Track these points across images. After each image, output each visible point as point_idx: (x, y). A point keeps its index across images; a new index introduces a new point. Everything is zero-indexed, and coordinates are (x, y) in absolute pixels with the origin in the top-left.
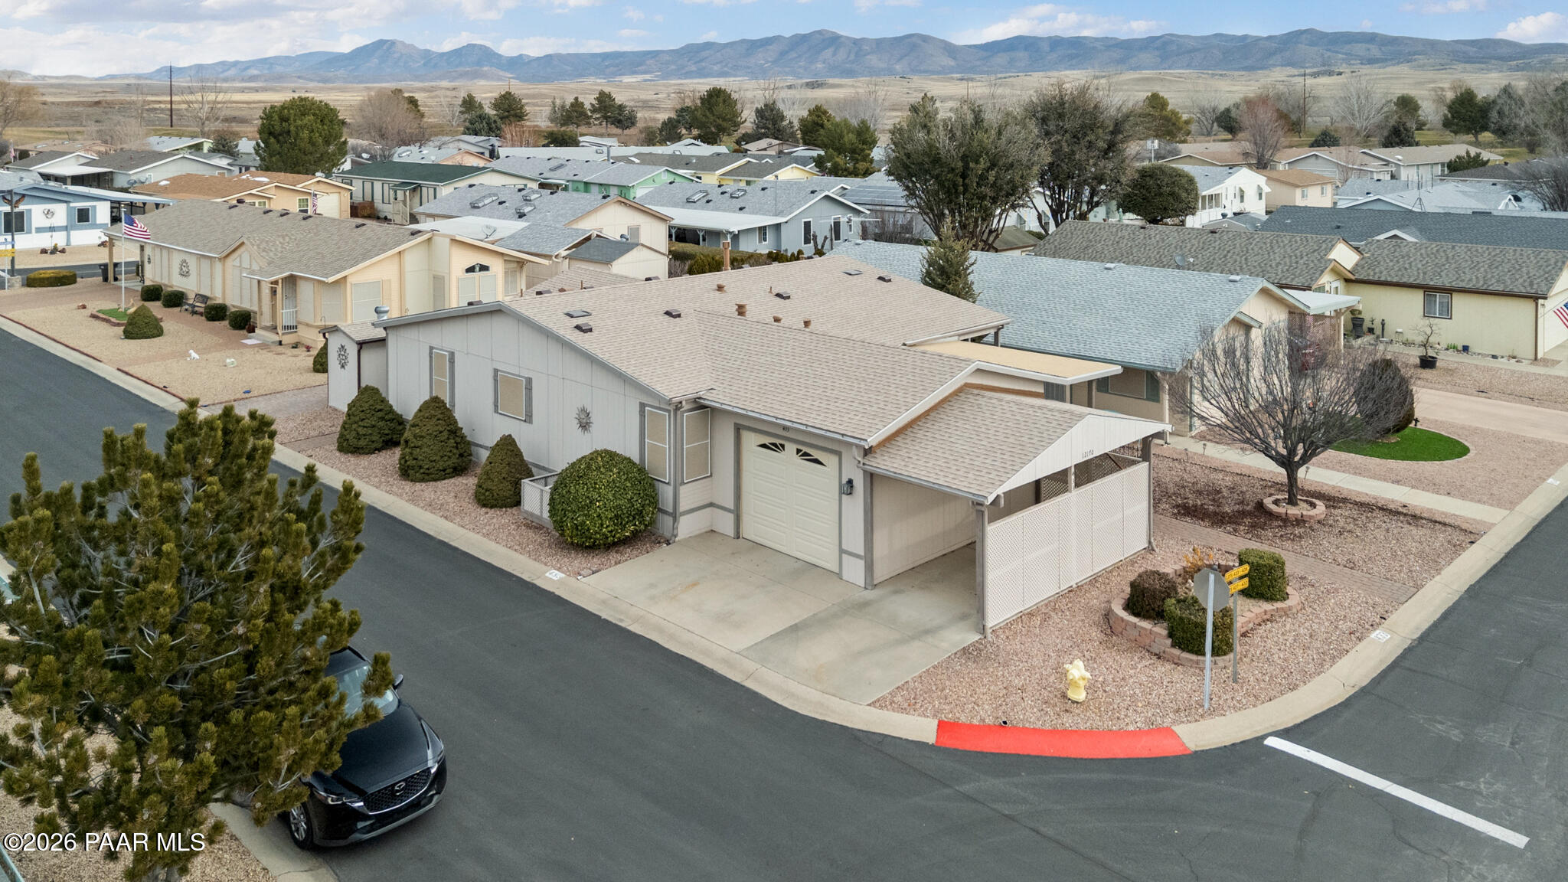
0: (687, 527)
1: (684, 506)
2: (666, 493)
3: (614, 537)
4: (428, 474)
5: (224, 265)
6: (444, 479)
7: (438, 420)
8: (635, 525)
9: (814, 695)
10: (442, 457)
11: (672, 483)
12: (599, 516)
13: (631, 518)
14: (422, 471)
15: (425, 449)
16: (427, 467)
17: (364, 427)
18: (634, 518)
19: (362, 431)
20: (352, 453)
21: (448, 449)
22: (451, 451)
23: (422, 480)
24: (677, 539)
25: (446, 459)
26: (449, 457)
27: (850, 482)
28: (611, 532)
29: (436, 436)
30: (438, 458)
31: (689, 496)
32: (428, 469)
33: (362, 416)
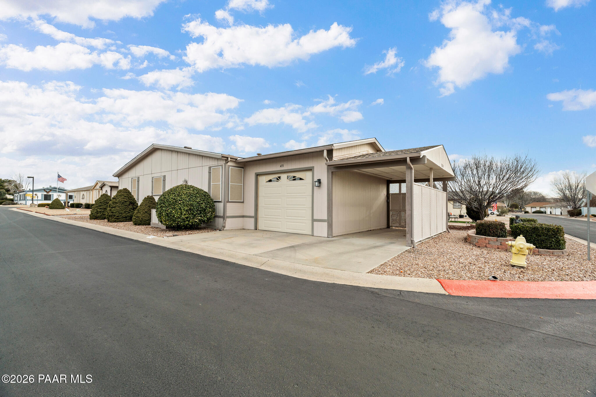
0: (230, 223)
1: (228, 213)
2: (220, 207)
3: (189, 221)
4: (118, 219)
5: (93, 192)
6: (126, 221)
7: (125, 197)
8: (201, 216)
9: (318, 269)
10: (125, 212)
11: (223, 202)
12: (180, 209)
13: (199, 212)
14: (115, 217)
15: (117, 208)
16: (117, 215)
17: (101, 209)
18: (201, 213)
19: (99, 210)
20: (94, 219)
21: (128, 209)
22: (130, 210)
23: (115, 222)
24: (225, 229)
25: (127, 213)
26: (129, 212)
27: (319, 181)
28: (187, 218)
29: (123, 203)
30: (123, 212)
31: (232, 209)
32: (118, 216)
33: (100, 204)
